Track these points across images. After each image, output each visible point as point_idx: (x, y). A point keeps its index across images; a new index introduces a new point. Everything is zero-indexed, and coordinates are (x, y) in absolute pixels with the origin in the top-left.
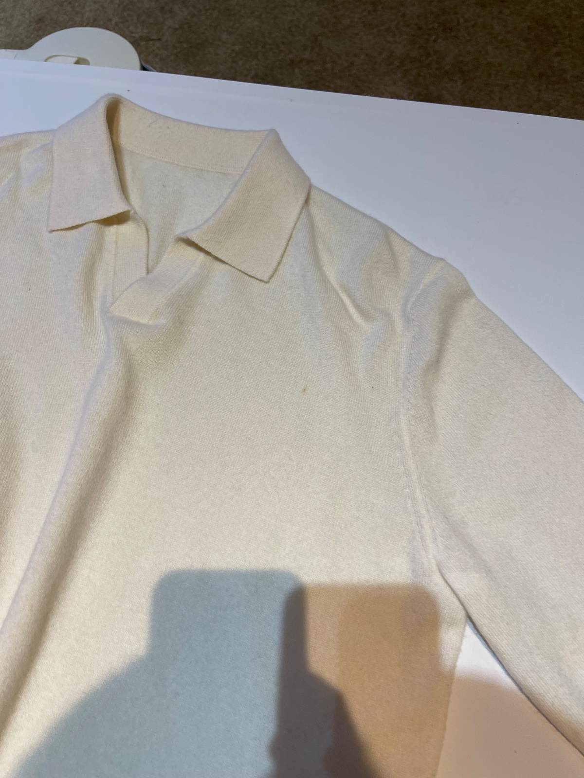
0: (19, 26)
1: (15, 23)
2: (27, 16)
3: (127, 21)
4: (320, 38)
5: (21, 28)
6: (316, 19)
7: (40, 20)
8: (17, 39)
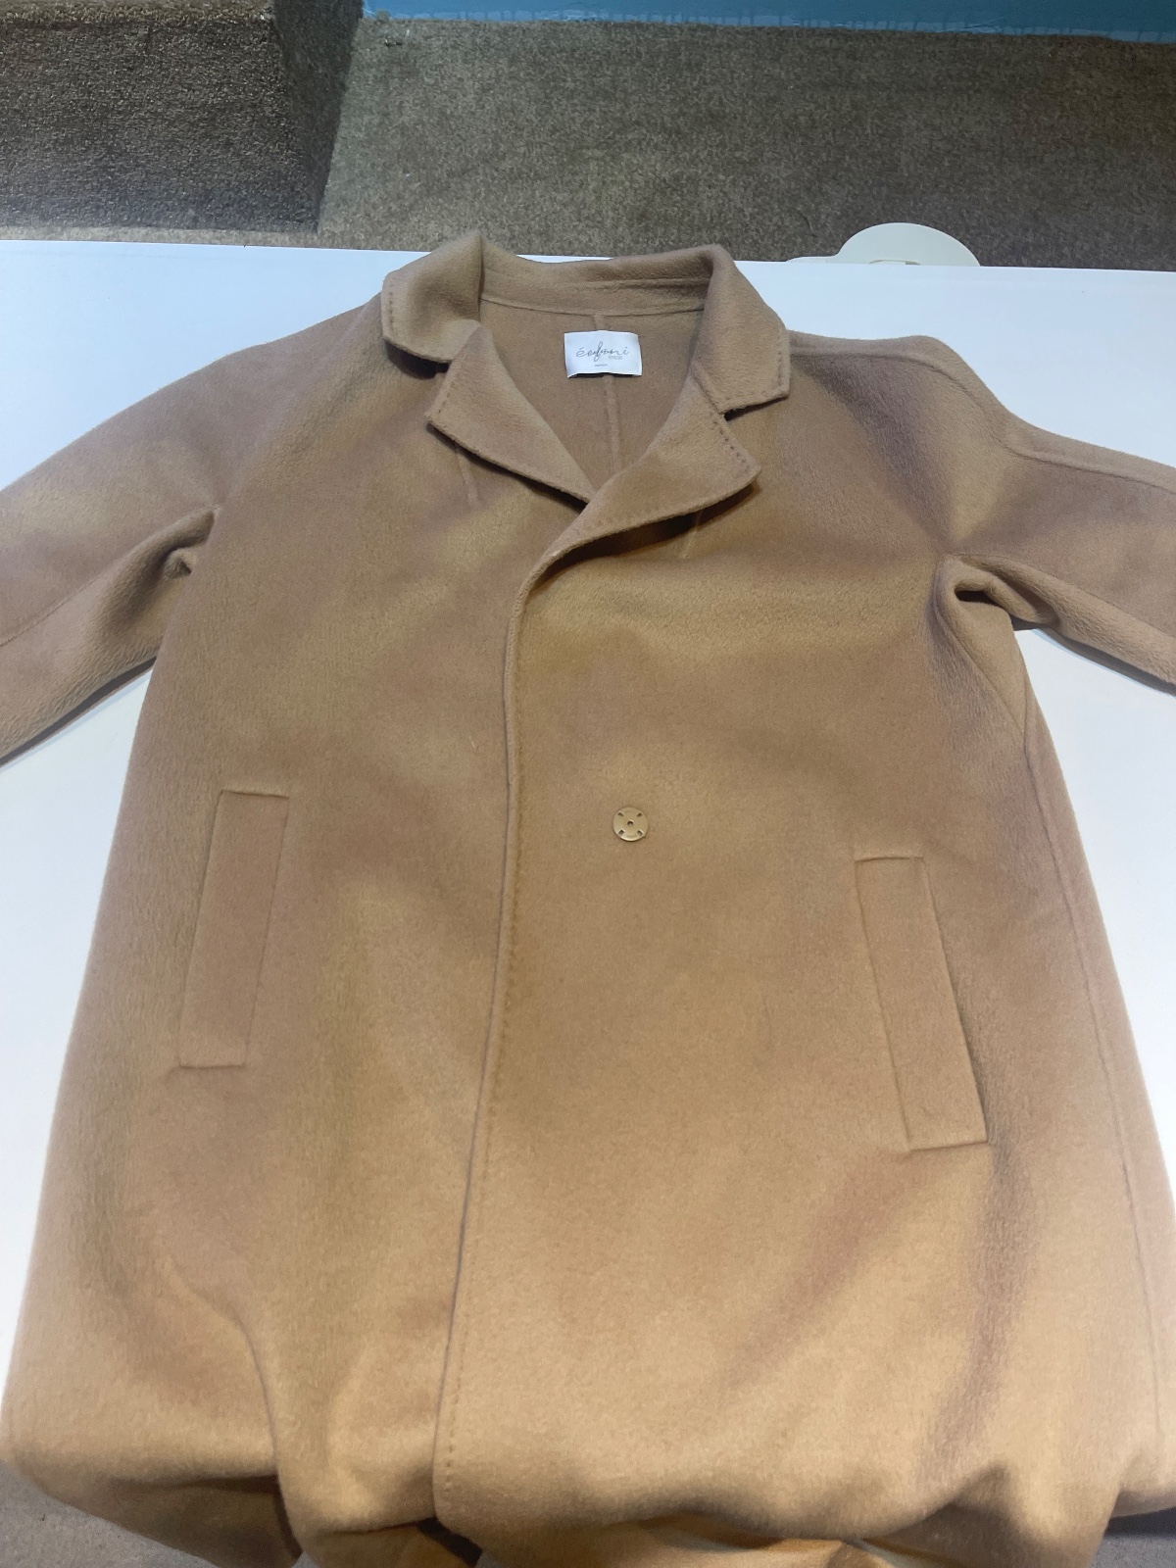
0: (616, 227)
1: (608, 223)
2: (621, 211)
3: (766, 211)
4: (1040, 213)
5: (621, 229)
6: (1026, 187)
7: (643, 216)
8: (621, 245)
